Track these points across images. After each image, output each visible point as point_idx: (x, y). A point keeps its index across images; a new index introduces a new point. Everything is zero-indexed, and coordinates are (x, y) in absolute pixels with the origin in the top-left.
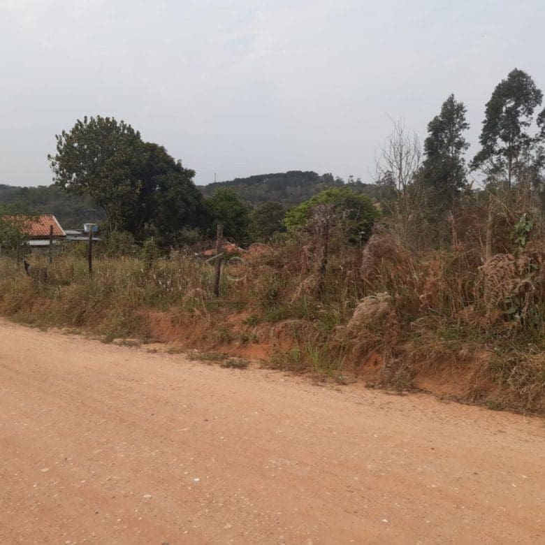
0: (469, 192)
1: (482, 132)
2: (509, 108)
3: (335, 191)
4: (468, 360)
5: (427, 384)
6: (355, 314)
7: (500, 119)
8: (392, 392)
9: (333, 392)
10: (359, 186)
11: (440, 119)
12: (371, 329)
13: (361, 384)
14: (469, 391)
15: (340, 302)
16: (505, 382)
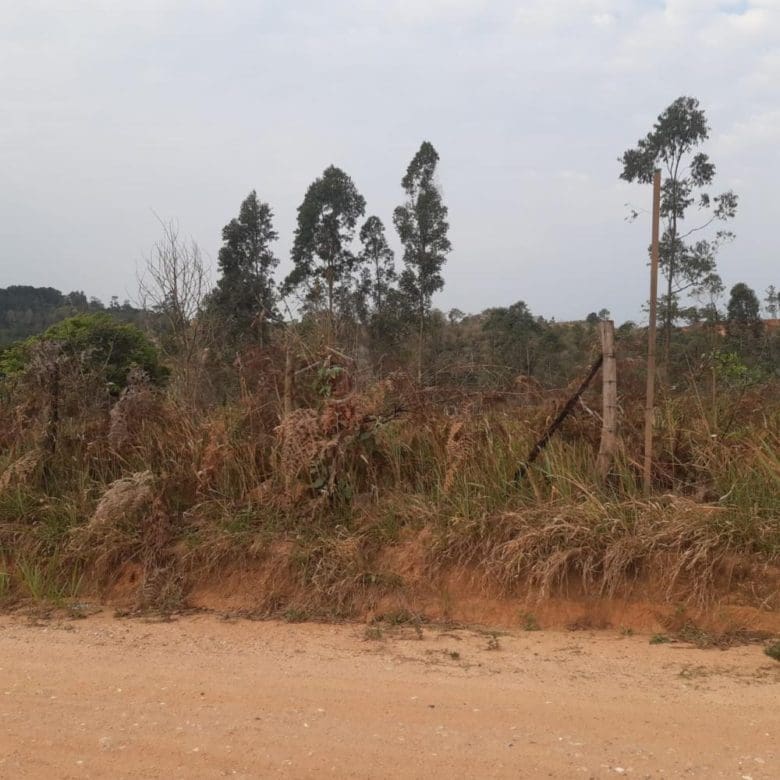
0: (281, 325)
1: (293, 245)
2: (327, 216)
3: (87, 318)
4: (262, 557)
5: (206, 599)
6: (100, 508)
7: (316, 230)
8: (156, 619)
9: (61, 631)
10: (127, 312)
11: (239, 223)
12: (124, 528)
13: (109, 613)
14: (264, 601)
15: (77, 490)
16: (309, 582)
